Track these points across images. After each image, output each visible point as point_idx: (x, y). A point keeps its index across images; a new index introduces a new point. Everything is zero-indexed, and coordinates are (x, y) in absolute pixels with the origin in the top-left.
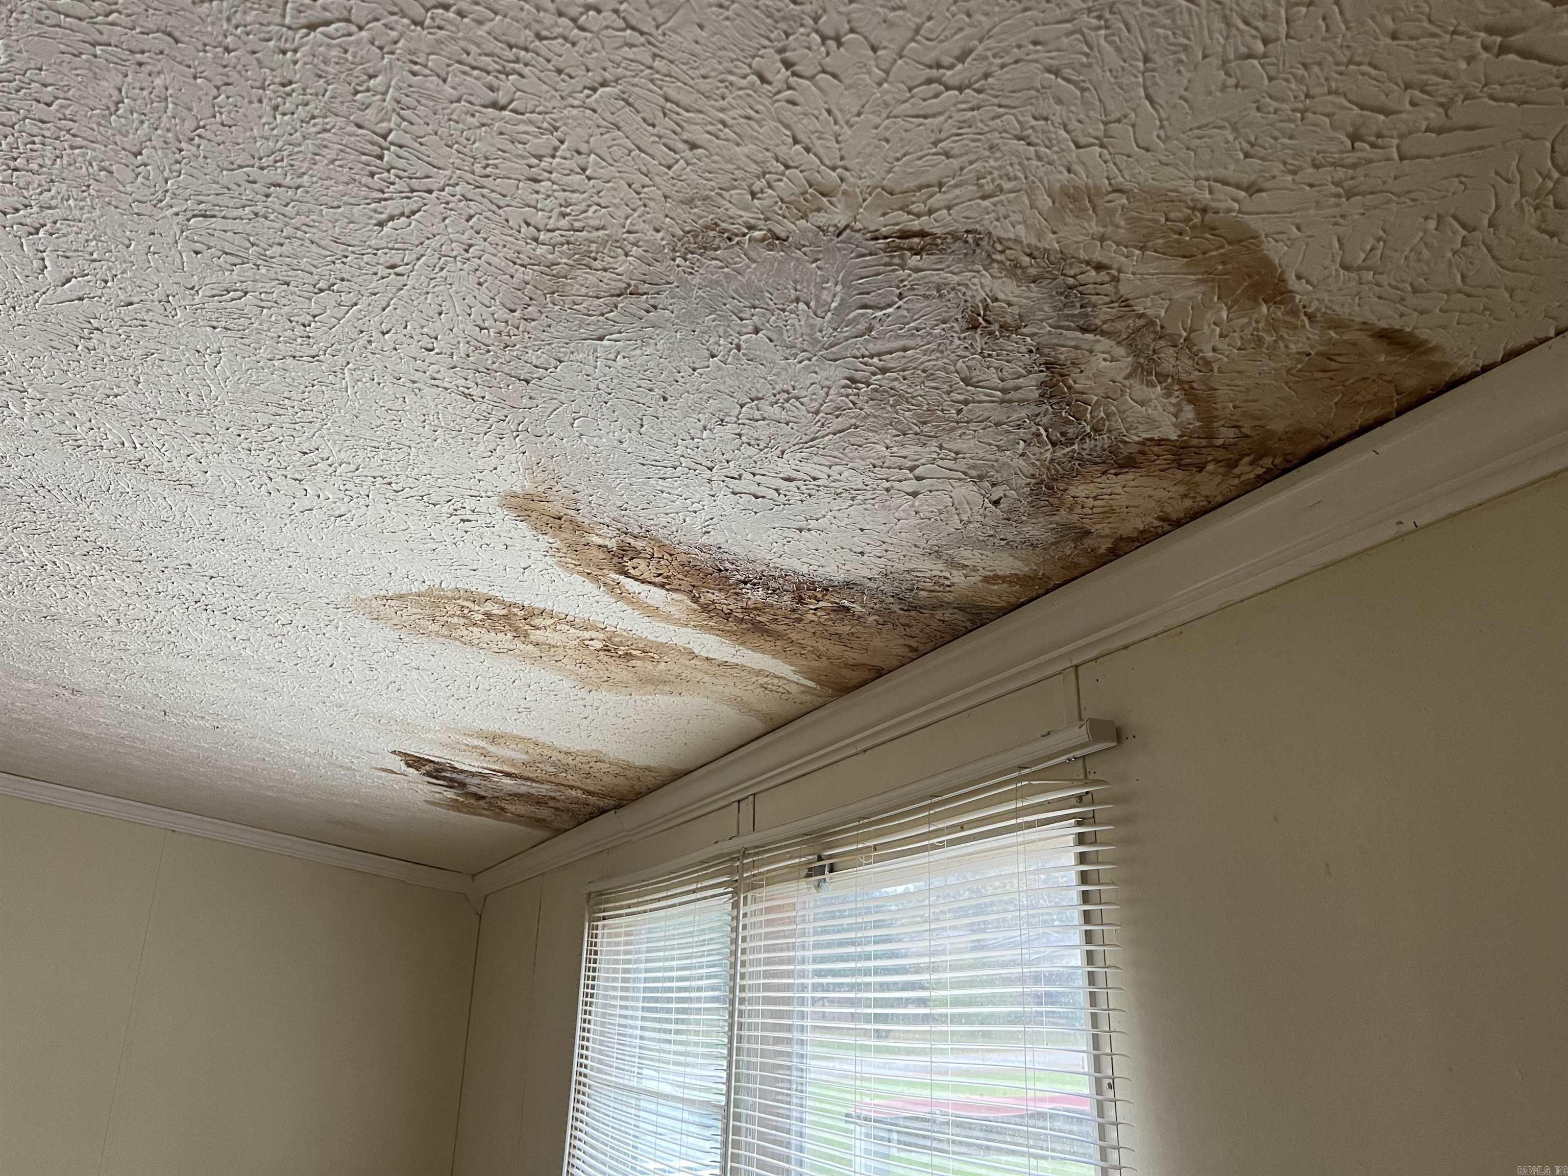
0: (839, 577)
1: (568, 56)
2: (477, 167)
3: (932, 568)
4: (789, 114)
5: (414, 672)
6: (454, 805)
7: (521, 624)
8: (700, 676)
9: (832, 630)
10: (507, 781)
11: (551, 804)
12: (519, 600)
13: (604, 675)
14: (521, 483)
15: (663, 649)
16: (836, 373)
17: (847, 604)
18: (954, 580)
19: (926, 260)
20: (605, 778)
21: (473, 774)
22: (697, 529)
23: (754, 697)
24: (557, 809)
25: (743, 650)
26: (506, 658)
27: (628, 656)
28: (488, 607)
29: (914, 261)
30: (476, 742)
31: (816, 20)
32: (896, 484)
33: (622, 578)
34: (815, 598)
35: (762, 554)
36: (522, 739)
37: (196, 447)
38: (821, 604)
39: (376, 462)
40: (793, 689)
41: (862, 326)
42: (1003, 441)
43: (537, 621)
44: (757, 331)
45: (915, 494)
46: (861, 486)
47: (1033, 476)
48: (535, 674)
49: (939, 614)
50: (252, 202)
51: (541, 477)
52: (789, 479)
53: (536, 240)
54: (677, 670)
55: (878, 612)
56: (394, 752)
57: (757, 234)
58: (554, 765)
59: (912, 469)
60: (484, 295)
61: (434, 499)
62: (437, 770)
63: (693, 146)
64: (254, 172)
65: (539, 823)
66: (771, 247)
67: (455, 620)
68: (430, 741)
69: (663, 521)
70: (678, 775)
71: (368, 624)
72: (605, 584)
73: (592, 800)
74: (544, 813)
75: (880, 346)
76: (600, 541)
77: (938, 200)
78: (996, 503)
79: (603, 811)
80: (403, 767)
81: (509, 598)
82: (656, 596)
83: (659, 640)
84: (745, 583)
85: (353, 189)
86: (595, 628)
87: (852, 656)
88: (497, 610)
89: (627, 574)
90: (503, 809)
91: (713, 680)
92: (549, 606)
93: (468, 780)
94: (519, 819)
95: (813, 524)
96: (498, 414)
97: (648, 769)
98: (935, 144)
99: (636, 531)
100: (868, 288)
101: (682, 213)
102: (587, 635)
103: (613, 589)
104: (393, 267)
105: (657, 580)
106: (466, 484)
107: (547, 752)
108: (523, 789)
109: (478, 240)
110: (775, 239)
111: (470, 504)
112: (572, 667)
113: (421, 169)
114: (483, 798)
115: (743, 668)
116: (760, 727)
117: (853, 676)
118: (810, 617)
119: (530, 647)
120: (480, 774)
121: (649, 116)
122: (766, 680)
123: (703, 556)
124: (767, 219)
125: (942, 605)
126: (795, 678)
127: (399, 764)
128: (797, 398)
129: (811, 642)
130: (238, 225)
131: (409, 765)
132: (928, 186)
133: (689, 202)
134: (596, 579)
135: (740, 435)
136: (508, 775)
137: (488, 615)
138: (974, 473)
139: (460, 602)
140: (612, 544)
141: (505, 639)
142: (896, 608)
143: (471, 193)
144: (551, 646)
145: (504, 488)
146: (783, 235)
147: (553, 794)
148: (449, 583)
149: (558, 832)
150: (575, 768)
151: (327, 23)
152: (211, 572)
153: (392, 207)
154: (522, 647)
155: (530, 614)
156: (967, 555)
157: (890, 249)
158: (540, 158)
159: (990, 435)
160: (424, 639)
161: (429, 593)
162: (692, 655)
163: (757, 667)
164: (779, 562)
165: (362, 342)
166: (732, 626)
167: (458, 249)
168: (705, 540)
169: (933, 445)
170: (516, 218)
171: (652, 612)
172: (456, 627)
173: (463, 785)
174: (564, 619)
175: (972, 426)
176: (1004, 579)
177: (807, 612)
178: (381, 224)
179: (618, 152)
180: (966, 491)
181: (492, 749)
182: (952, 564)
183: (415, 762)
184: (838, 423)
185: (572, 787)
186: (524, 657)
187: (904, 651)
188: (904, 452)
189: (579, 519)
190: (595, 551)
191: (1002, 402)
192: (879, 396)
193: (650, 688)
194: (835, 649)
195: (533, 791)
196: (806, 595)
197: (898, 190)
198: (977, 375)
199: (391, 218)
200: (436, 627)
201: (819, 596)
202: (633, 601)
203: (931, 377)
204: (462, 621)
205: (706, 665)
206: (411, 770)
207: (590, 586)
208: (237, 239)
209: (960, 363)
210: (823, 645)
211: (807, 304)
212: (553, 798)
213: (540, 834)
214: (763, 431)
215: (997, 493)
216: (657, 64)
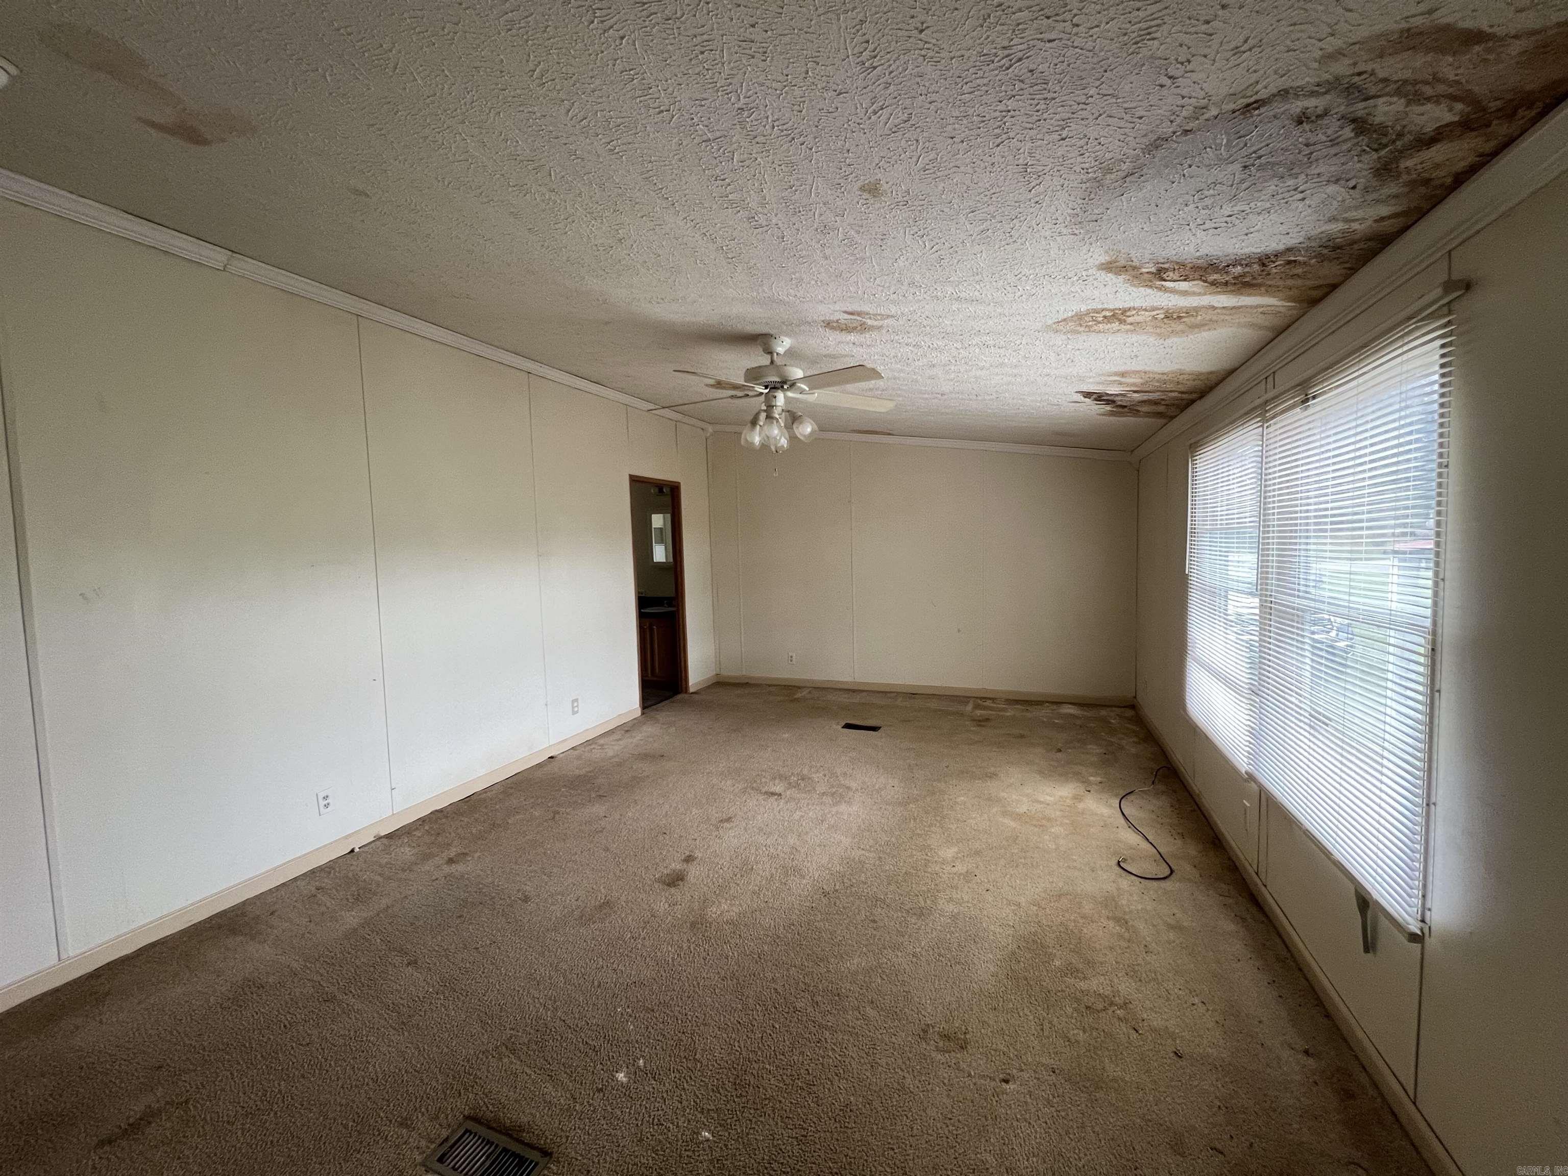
0: (1281, 247)
1: (1084, 114)
2: (1061, 160)
3: (1336, 227)
4: (1178, 91)
5: (1078, 352)
6: (1112, 413)
7: (1121, 317)
8: (1222, 317)
9: (1291, 273)
10: (1136, 395)
11: (1163, 402)
12: (1117, 306)
13: (1170, 329)
14: (1104, 259)
15: (1197, 310)
16: (1237, 167)
17: (1293, 258)
18: (1354, 228)
19: (1262, 110)
20: (1188, 383)
21: (1117, 395)
22: (1192, 250)
23: (1261, 320)
24: (1167, 405)
25: (1243, 298)
26: (1119, 334)
27: (1179, 318)
28: (1104, 313)
29: (1257, 112)
30: (1116, 378)
31: (1177, 60)
32: (1291, 199)
33: (1163, 283)
34: (1272, 261)
35: (1230, 250)
36: (1138, 372)
37: (978, 287)
38: (1277, 264)
39: (1044, 269)
40: (1282, 309)
41: (1242, 145)
42: (1343, 160)
43: (1128, 314)
44: (1190, 166)
45: (1303, 199)
46: (1270, 206)
47: (1371, 169)
48: (1134, 338)
49: (1356, 247)
50: (986, 202)
51: (1112, 253)
52: (1230, 216)
53: (1087, 173)
54: (1208, 318)
55: (1315, 257)
56: (1076, 392)
57: (1178, 134)
58: (1158, 381)
59: (1295, 190)
60: (1072, 198)
61: (1070, 276)
62: (1099, 397)
63: (1141, 118)
64: (986, 193)
65: (1159, 415)
66: (1186, 135)
67: (1090, 323)
68: (1092, 383)
69: (1174, 252)
70: (1231, 372)
71: (1053, 336)
72: (1156, 288)
73: (1184, 396)
74: (1161, 409)
75: (1254, 148)
76: (1147, 270)
77: (1259, 86)
78: (1354, 188)
79: (1193, 402)
80: (1082, 398)
81: (1111, 307)
82: (1184, 286)
83: (1194, 305)
84: (1228, 266)
85: (1020, 184)
86: (1159, 309)
87: (1309, 283)
88: (1108, 314)
89: (1165, 280)
90: (1138, 411)
91: (1231, 317)
92: (1132, 305)
93: (1115, 399)
94: (1148, 414)
95: (1252, 230)
96: (1087, 237)
97: (1211, 373)
98: (1248, 71)
99: (1163, 261)
100: (1238, 130)
101: (1145, 140)
102: (1155, 313)
103: (1160, 289)
104: (1037, 202)
105: (1181, 278)
106: (1081, 266)
107: (1151, 376)
108: (1145, 398)
109: (1066, 183)
110: (1186, 132)
111: (1084, 273)
112: (1152, 330)
113: (1041, 168)
114: (1125, 407)
115: (1246, 307)
116: (1270, 335)
117: (1315, 294)
118: (1274, 271)
119: (1129, 327)
120: (1121, 394)
121: (1119, 117)
122: (1262, 309)
123: (1199, 261)
124: (1180, 127)
125: (1354, 242)
126: (1279, 303)
127: (1080, 398)
128: (1220, 183)
129: (1281, 283)
130: (983, 211)
131: (1085, 397)
132: (1251, 85)
133: (1145, 135)
134: (1151, 287)
135: (1197, 207)
136: (1135, 392)
137: (1105, 317)
138: (1333, 179)
139: (1092, 315)
140: (1153, 270)
141: (1116, 325)
142: (1325, 251)
143: (1059, 168)
144: (1138, 323)
145: (1097, 263)
146: (1189, 129)
147: (1162, 397)
148: (1084, 308)
149: (1172, 418)
150: (1171, 382)
151: (1002, 142)
152: (988, 331)
153: (1033, 184)
154: (1125, 327)
155: (1124, 311)
156: (1353, 214)
157: (1243, 113)
158: (1082, 147)
159: (1335, 160)
160: (1079, 335)
161: (1076, 315)
162: (1214, 308)
163: (1255, 304)
164: (1242, 252)
165: (1031, 230)
166: (1230, 288)
167: (1059, 187)
168: (1198, 254)
169: (1303, 176)
170: (1078, 169)
171: (1185, 293)
172: (1091, 326)
173: (1114, 402)
174: (1141, 309)
175: (1321, 161)
176: (1389, 217)
177: (1270, 270)
178: (1030, 191)
179: (1111, 132)
180: (1332, 189)
181: (1123, 380)
182: (1346, 220)
183: (1088, 395)
184: (1244, 186)
185: (1171, 391)
186: (1127, 331)
187: (1344, 271)
188: (1287, 184)
189: (1134, 264)
190: (1146, 275)
191: (1332, 146)
192: (1261, 168)
193: (1196, 330)
194: (1299, 282)
195: (1150, 398)
196: (1266, 262)
197: (1237, 92)
198: (1312, 141)
199: (1033, 188)
200: (1082, 329)
201: (1274, 259)
202: (1173, 291)
203: (1287, 150)
204: (1094, 323)
205: (1224, 311)
206: (1087, 400)
207: (1149, 291)
208: (984, 214)
209: (1300, 140)
210: (1290, 282)
211: (1211, 148)
212: (1163, 400)
213: (1163, 421)
214: (1208, 202)
215: (1352, 183)
216: (1118, 100)
